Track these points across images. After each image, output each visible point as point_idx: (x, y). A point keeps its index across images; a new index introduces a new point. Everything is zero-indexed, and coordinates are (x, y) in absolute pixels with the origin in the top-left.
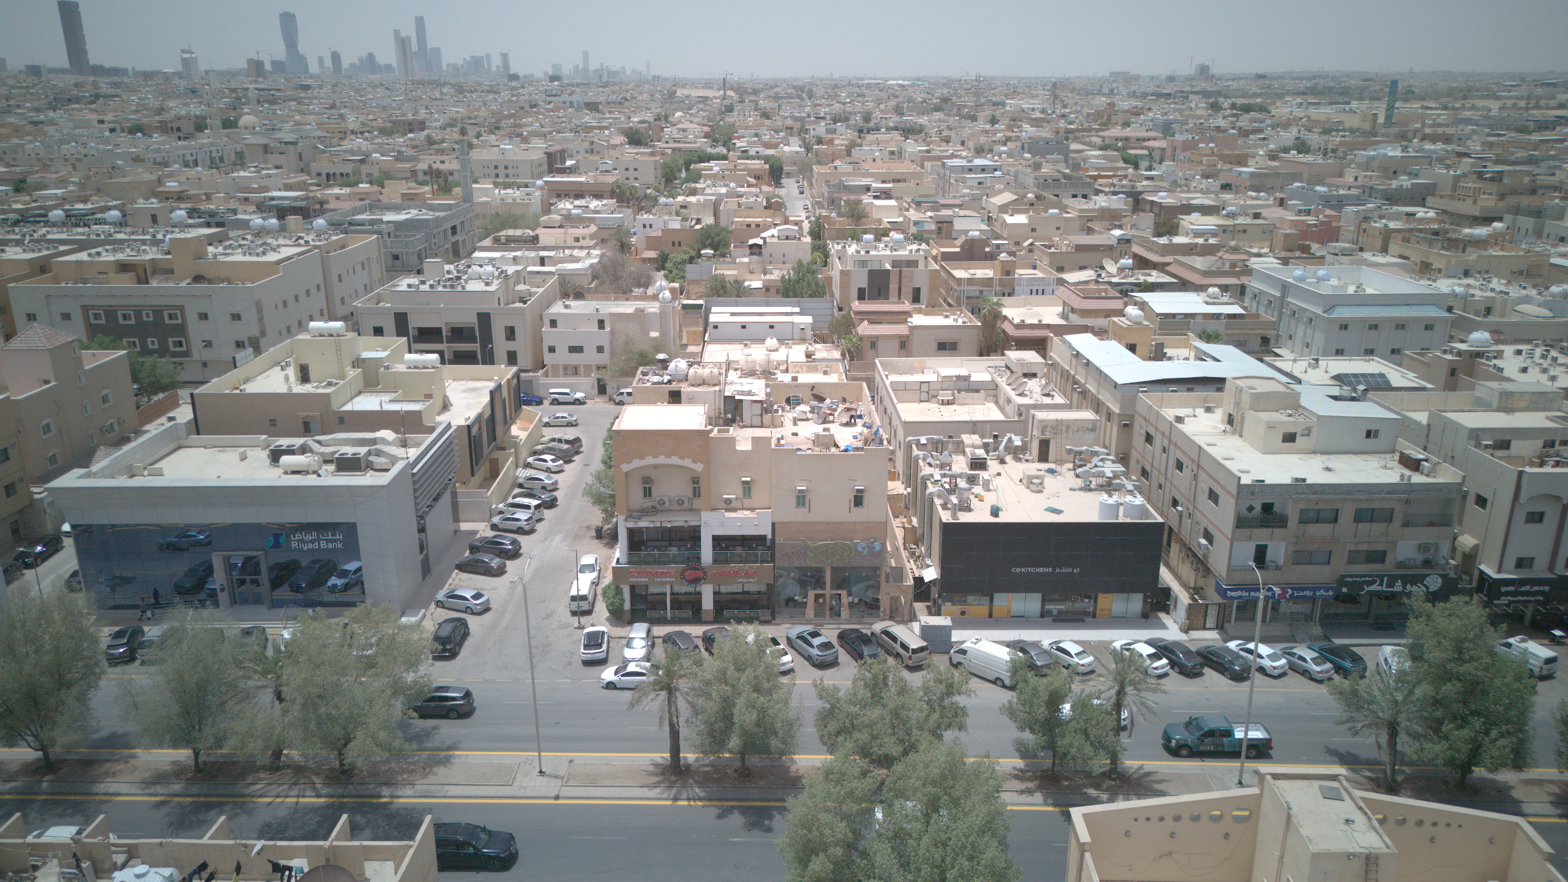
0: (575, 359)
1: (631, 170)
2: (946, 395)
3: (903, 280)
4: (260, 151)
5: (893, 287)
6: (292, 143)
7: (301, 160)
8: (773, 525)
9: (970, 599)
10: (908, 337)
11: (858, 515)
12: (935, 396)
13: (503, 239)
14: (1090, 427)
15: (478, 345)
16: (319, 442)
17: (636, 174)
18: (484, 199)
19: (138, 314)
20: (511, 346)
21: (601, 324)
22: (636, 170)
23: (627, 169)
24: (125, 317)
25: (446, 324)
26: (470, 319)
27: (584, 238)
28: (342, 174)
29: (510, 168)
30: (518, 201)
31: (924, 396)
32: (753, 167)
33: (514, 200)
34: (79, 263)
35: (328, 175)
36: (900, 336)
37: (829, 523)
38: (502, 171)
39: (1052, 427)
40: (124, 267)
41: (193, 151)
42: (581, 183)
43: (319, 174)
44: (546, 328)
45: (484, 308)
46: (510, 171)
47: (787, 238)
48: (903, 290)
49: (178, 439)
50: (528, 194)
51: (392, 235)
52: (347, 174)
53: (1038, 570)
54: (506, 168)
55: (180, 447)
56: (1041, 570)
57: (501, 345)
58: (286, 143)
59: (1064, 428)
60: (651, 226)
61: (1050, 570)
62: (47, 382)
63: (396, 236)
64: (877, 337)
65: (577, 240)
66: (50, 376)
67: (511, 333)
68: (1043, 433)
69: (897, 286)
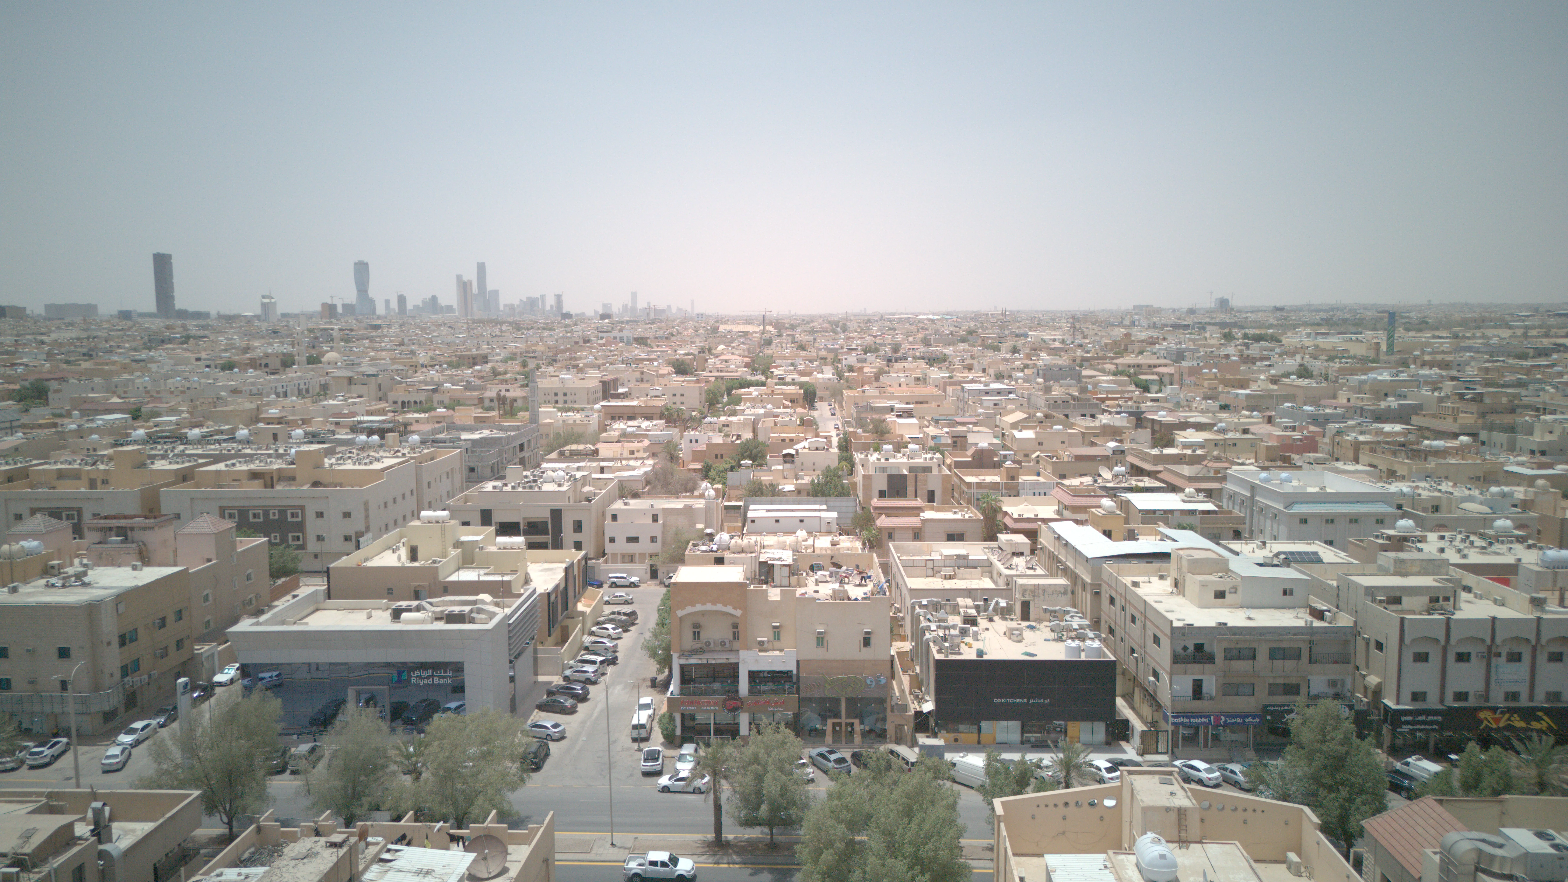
0: (633, 547)
1: (678, 395)
2: (948, 571)
3: (919, 484)
4: (346, 382)
5: (910, 489)
6: (373, 375)
7: (380, 390)
8: (798, 661)
9: (962, 727)
10: (920, 529)
11: (866, 654)
12: (938, 572)
13: (567, 453)
14: (1063, 590)
15: (550, 536)
16: (431, 604)
17: (682, 399)
18: (548, 421)
19: (266, 513)
20: (578, 535)
21: (655, 518)
22: (682, 395)
23: (674, 395)
24: (255, 516)
25: (524, 519)
26: (544, 515)
27: (638, 451)
28: (415, 402)
29: (568, 394)
30: (578, 422)
31: (930, 572)
32: (788, 392)
33: (575, 421)
34: (218, 472)
35: (403, 403)
36: (914, 528)
37: (843, 661)
38: (561, 398)
39: (1031, 591)
40: (254, 475)
41: (284, 384)
42: (633, 407)
43: (395, 402)
44: (608, 522)
45: (556, 505)
46: (569, 398)
47: (817, 449)
48: (919, 492)
49: (317, 603)
50: (588, 416)
51: (469, 451)
52: (421, 402)
53: (1015, 701)
54: (565, 395)
55: (317, 610)
56: (1018, 701)
57: (569, 535)
58: (368, 376)
59: (1041, 592)
60: (697, 441)
61: (1026, 700)
62: (209, 560)
63: (473, 452)
64: (894, 529)
65: (632, 452)
66: (212, 555)
67: (578, 527)
68: (1023, 596)
69: (913, 489)
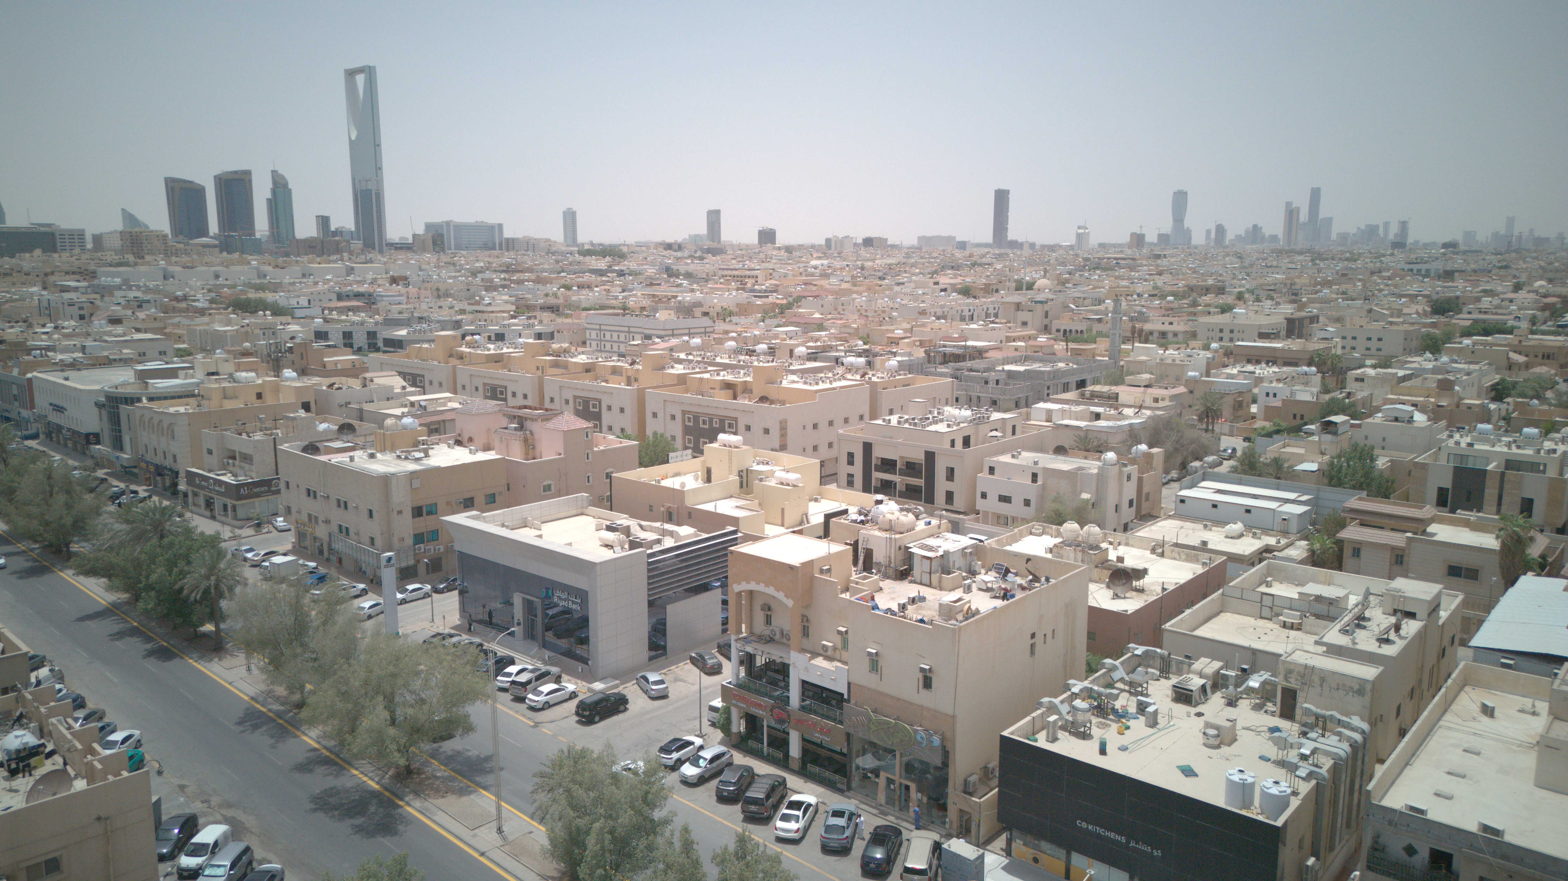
0: (1003, 508)
3: (1506, 486)
4: (1013, 308)
5: (1490, 492)
6: (1041, 302)
7: (1046, 317)
8: (849, 684)
9: (1045, 845)
10: (1403, 549)
11: (924, 698)
14: (1356, 687)
15: (923, 481)
16: (641, 527)
17: (1380, 345)
20: (950, 486)
22: (1380, 340)
25: (901, 457)
26: (919, 457)
28: (1077, 331)
30: (1177, 362)
31: (1266, 612)
33: (1174, 360)
35: (1065, 331)
36: (1393, 548)
37: (898, 699)
39: (1299, 673)
40: (728, 386)
42: (1275, 349)
43: (1058, 331)
44: (984, 475)
45: (931, 447)
47: (1396, 419)
49: (582, 507)
51: (1001, 382)
52: (1082, 332)
53: (1108, 834)
55: (582, 514)
56: (1112, 835)
57: (941, 486)
58: (1036, 302)
59: (1316, 679)
60: (1275, 395)
61: (1123, 840)
63: (1006, 384)
64: (1360, 543)
65: (1156, 400)
66: (562, 450)
67: (950, 474)
68: (1286, 679)
